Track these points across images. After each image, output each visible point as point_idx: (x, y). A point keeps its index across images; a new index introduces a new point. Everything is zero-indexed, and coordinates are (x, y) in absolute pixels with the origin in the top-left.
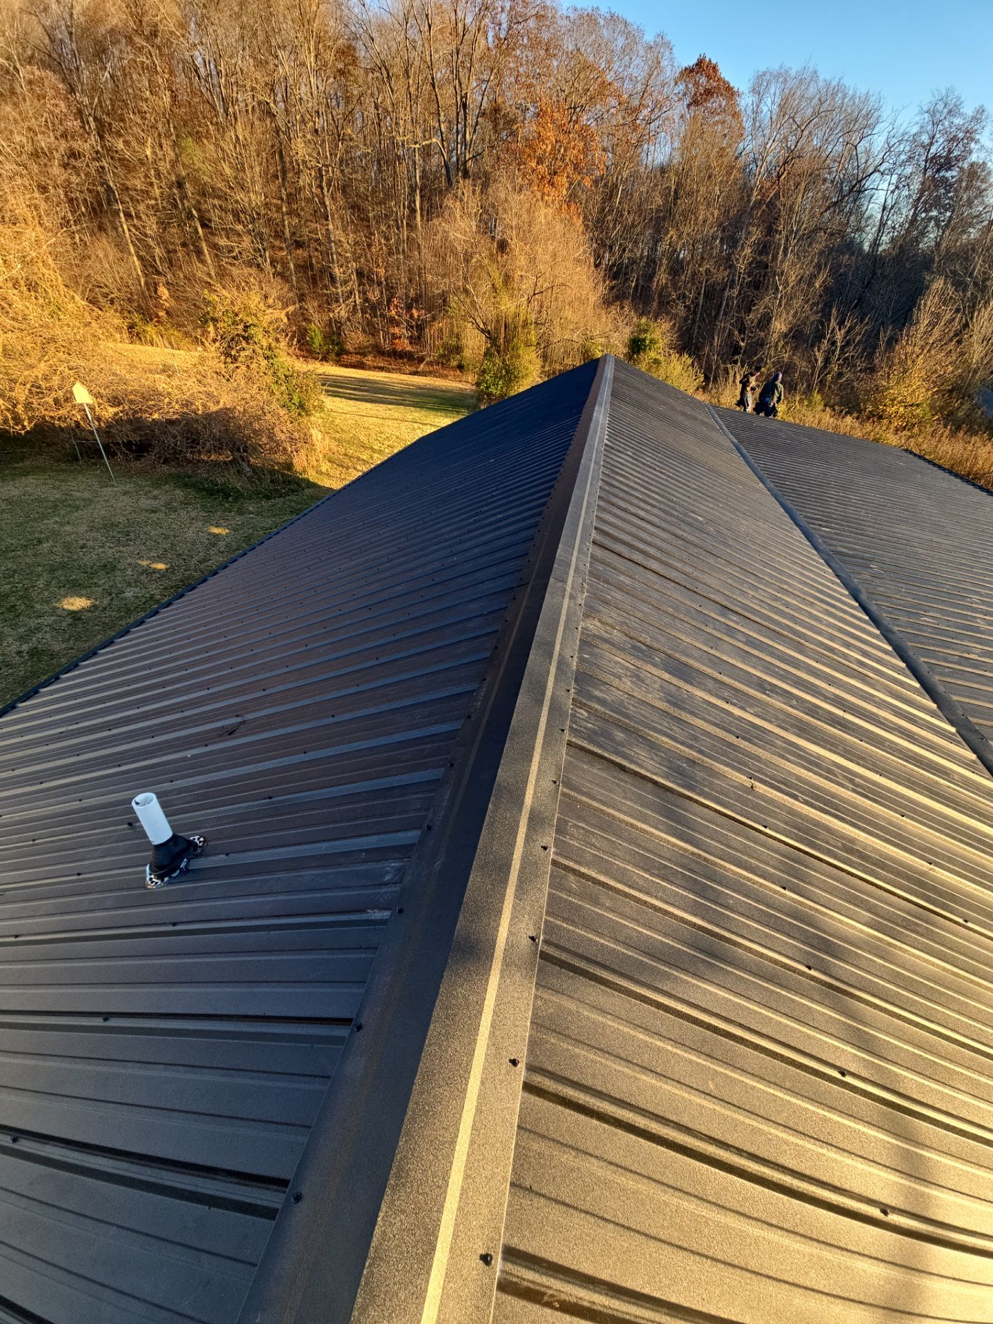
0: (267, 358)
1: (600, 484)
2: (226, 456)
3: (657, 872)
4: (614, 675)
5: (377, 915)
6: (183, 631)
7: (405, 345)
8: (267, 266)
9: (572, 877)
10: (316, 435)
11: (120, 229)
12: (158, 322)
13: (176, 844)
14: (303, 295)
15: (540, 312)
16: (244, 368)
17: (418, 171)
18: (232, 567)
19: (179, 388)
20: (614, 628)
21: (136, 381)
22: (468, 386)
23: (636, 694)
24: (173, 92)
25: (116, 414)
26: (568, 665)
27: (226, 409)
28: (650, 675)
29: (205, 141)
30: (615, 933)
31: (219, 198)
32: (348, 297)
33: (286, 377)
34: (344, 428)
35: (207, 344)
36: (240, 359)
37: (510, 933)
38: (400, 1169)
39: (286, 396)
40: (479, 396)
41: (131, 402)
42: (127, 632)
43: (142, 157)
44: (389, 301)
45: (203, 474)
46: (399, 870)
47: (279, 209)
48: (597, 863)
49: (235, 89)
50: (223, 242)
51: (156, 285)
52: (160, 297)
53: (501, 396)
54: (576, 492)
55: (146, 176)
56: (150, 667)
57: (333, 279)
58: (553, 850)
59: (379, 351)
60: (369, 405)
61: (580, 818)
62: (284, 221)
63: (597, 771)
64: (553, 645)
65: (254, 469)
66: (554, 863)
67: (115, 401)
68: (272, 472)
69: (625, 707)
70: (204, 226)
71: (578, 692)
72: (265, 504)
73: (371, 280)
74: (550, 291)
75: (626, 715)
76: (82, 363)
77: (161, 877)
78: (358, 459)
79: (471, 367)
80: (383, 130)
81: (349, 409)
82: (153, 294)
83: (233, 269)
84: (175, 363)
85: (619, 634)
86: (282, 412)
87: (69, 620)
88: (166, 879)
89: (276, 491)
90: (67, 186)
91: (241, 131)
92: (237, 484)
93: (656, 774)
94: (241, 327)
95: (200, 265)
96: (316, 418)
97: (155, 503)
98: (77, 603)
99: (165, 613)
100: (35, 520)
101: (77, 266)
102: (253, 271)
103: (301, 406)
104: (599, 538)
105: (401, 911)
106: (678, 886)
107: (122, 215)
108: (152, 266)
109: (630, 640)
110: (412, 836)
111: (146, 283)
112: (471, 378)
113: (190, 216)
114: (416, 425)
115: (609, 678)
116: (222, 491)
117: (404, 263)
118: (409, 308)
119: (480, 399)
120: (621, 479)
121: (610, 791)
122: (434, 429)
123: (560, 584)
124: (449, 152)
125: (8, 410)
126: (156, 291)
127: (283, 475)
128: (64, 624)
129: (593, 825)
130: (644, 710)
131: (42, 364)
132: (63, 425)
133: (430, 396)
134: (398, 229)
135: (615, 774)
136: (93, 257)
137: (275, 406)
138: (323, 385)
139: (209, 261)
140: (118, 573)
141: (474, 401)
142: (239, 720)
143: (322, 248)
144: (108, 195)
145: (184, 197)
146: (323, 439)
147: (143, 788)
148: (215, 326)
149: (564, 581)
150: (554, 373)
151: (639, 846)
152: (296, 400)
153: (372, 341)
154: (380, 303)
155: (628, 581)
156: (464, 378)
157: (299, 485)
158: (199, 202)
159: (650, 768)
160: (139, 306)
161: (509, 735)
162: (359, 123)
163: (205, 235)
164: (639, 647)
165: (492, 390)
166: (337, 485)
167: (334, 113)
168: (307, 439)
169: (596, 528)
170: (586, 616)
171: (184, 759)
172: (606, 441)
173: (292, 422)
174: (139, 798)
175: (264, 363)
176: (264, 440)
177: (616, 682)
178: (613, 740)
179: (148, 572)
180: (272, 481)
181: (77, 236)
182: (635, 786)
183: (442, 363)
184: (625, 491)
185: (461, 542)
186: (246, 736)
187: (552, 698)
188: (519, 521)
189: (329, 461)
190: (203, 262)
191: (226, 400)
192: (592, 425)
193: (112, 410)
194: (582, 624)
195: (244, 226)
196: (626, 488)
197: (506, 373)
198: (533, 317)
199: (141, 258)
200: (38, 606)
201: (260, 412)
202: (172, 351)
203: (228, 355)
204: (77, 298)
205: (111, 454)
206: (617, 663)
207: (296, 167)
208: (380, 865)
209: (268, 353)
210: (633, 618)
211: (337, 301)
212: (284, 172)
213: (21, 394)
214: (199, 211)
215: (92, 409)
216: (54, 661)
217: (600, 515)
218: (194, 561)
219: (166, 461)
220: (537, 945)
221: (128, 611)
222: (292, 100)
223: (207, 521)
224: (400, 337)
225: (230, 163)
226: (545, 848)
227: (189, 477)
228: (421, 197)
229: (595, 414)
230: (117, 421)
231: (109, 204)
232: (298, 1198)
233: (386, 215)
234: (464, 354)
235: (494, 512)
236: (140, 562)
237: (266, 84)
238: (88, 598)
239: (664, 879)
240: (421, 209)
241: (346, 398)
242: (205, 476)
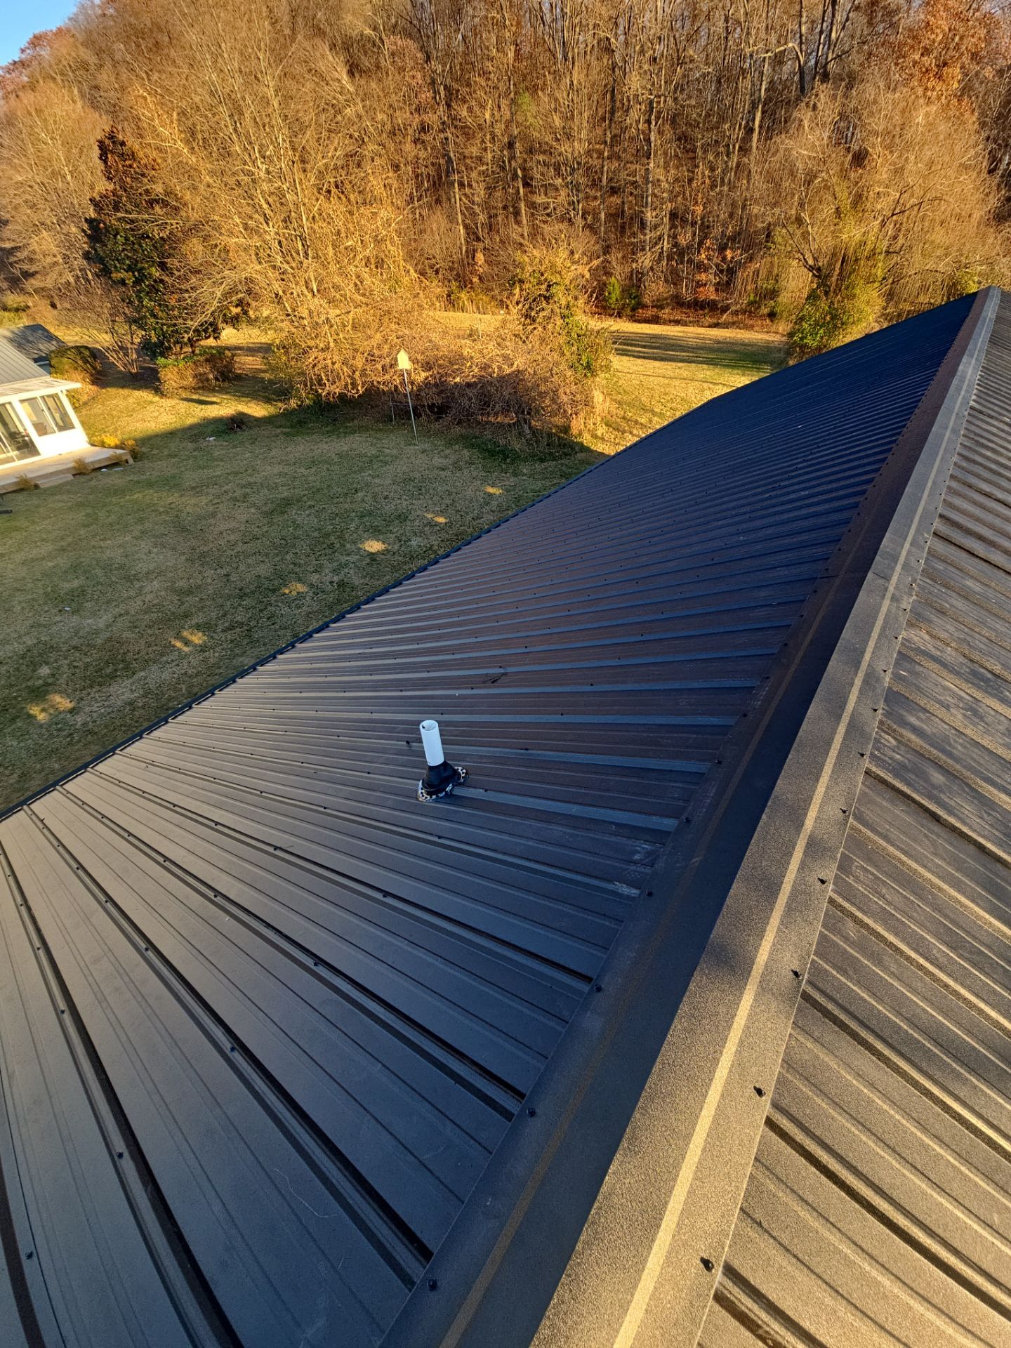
0: (563, 317)
1: (955, 458)
2: (511, 418)
3: (966, 955)
4: (941, 703)
5: (625, 889)
6: (458, 582)
7: (710, 293)
8: (579, 221)
9: (850, 924)
10: (598, 397)
11: (453, 200)
12: (471, 288)
13: (445, 770)
14: (608, 247)
15: (895, 238)
16: (540, 329)
17: (764, 83)
18: (504, 526)
19: (481, 352)
20: (948, 645)
21: (446, 345)
22: (777, 338)
23: (968, 732)
24: (517, 45)
25: (426, 378)
26: (878, 680)
27: (518, 371)
28: (992, 713)
29: (540, 92)
30: (899, 1004)
31: (544, 152)
32: (656, 244)
33: (579, 336)
34: (627, 389)
35: (511, 306)
36: (538, 320)
37: (771, 958)
38: (634, 1137)
39: (575, 357)
40: (789, 350)
41: (440, 366)
42: (412, 576)
43: (482, 122)
44: (701, 243)
45: (488, 434)
46: (649, 853)
47: (600, 153)
48: (886, 918)
49: (578, 30)
50: (540, 199)
51: (475, 251)
52: (476, 263)
53: (819, 348)
54: (919, 467)
55: (483, 141)
56: (429, 609)
57: (643, 225)
58: (831, 887)
59: (678, 302)
60: (657, 364)
61: (869, 860)
62: (603, 167)
63: (900, 812)
64: (863, 653)
65: (534, 432)
66: (831, 901)
67: (427, 366)
68: (550, 435)
69: (950, 745)
70: (526, 185)
71: (888, 714)
72: (538, 467)
73: (684, 221)
74: (916, 208)
75: (950, 755)
76: (407, 332)
77: (430, 794)
78: (636, 422)
79: (785, 315)
80: (730, 43)
81: (635, 368)
82: (471, 261)
83: (545, 226)
84: (481, 327)
85: (954, 653)
86: (569, 373)
87: (368, 560)
88: (434, 797)
89: (551, 454)
90: (416, 164)
91: (577, 76)
92: (517, 446)
93: (983, 836)
94: (544, 287)
95: (516, 227)
96: (601, 378)
97: (445, 461)
98: (374, 546)
99: (444, 563)
100: (355, 472)
101: (415, 240)
102: (564, 226)
103: (588, 367)
104: (944, 529)
105: (650, 894)
106: (995, 981)
107: (456, 185)
108: (474, 233)
109: (969, 664)
110: (670, 823)
111: (467, 251)
112: (783, 327)
113: (515, 177)
114: (706, 385)
115: (934, 707)
116: (502, 452)
117: (728, 195)
118: (722, 249)
119: (789, 353)
120: (989, 454)
121: (915, 840)
122: (726, 390)
123: (881, 581)
124: (808, 55)
125: (349, 376)
126: (473, 258)
127: (559, 438)
128: (364, 563)
129: (886, 873)
130: (976, 753)
131: (378, 334)
132: (386, 389)
133: (729, 351)
134: (727, 156)
135: (924, 822)
136: (429, 231)
137: (563, 366)
138: (614, 343)
139: (525, 222)
140: (408, 523)
141: (782, 355)
142: (502, 671)
143: (638, 191)
144: (448, 167)
145: (512, 157)
146: (604, 401)
147: (430, 714)
148: (521, 287)
149: (887, 578)
150: (899, 315)
151: (946, 916)
152: (584, 360)
153: (673, 291)
154: (689, 247)
155: (977, 587)
156: (773, 329)
157: (573, 449)
158: (525, 161)
159: (976, 827)
160: (458, 275)
161: (795, 745)
162: (703, 42)
163: (525, 195)
164: (982, 675)
165: (809, 341)
166: (610, 450)
167: (677, 36)
168: (588, 402)
169: (941, 516)
170: (910, 624)
171: (453, 697)
172: (972, 403)
173: (576, 384)
174: (425, 723)
175: (559, 322)
176: (548, 402)
177: (942, 713)
178: (927, 780)
179: (431, 524)
180: (548, 445)
181: (418, 211)
182: (951, 844)
183: (750, 312)
184: (991, 470)
185: (751, 520)
186: (504, 687)
187: (853, 714)
188: (832, 500)
189: (606, 425)
190: (518, 223)
191: (519, 363)
192: (955, 382)
193: (424, 375)
194: (903, 634)
195: (563, 180)
196: (993, 466)
197: (832, 319)
198: (884, 245)
199: (466, 227)
200: (348, 546)
201: (548, 375)
202: (480, 316)
203: (527, 317)
204: (412, 271)
205: (417, 415)
206: (946, 688)
207: (626, 104)
208: (630, 842)
209: (566, 312)
210: (977, 636)
211: (643, 250)
212: (612, 113)
213: (359, 362)
214: (524, 169)
215: (409, 374)
216: (354, 593)
217: (949, 499)
218: (469, 518)
219: (459, 423)
220: (800, 983)
221: (412, 558)
222: (634, 31)
223: (485, 481)
224: (705, 285)
225: (561, 112)
226: (823, 882)
227: (476, 438)
228: (763, 113)
229: (961, 367)
230: (426, 385)
231: (447, 176)
232: (532, 1114)
233: (716, 141)
234: (780, 299)
235: (796, 487)
236: (426, 515)
237: (610, 18)
238: (384, 543)
239: (974, 965)
240: (761, 127)
241: (634, 356)
242: (490, 437)
